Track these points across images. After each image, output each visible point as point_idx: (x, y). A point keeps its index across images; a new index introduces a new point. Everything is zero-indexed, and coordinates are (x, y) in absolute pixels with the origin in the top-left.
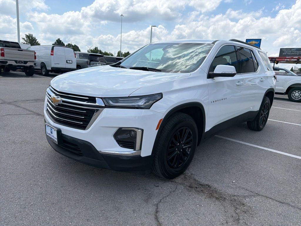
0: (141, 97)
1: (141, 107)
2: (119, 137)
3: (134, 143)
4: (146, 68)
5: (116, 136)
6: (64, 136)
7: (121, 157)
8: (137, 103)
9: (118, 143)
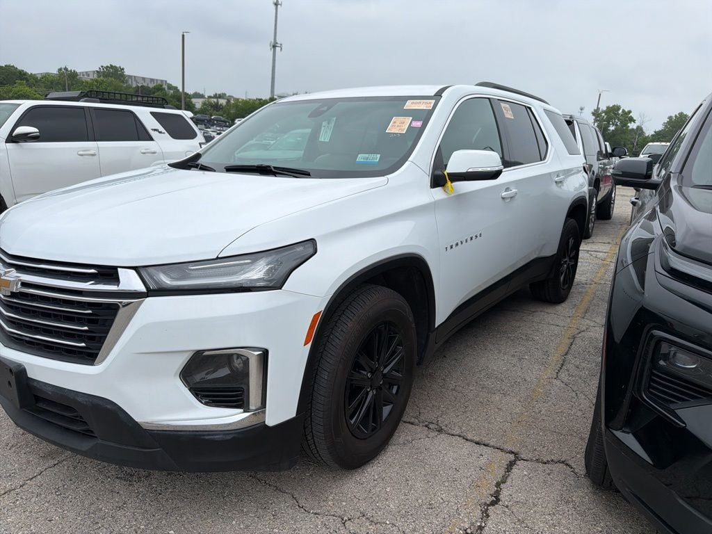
0: (255, 256)
1: (258, 284)
2: (198, 377)
3: (243, 391)
4: (269, 166)
5: (187, 374)
6: (35, 384)
7: (209, 435)
8: (243, 274)
9: (196, 395)
